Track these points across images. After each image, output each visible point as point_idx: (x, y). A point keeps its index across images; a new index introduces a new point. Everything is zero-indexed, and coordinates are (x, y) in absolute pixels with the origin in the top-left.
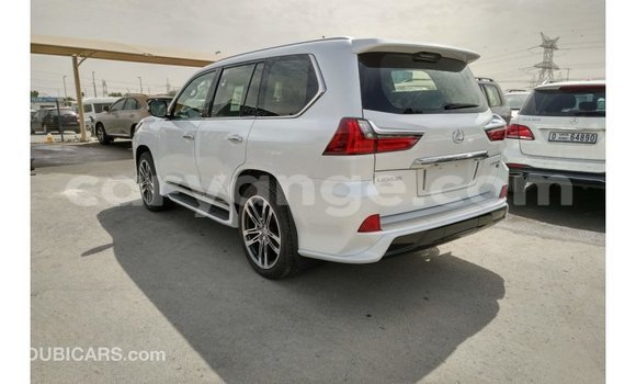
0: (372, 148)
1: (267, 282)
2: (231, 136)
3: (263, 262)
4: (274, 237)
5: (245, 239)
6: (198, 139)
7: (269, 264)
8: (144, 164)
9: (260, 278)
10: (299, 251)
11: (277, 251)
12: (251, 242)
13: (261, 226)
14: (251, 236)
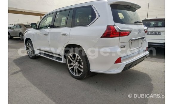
0: (119, 35)
1: (78, 81)
2: (62, 33)
3: (76, 74)
4: (80, 66)
5: (69, 67)
6: (49, 35)
7: (78, 75)
8: (29, 44)
9: (75, 80)
10: (91, 70)
11: (82, 70)
12: (71, 68)
13: (75, 62)
14: (71, 66)
